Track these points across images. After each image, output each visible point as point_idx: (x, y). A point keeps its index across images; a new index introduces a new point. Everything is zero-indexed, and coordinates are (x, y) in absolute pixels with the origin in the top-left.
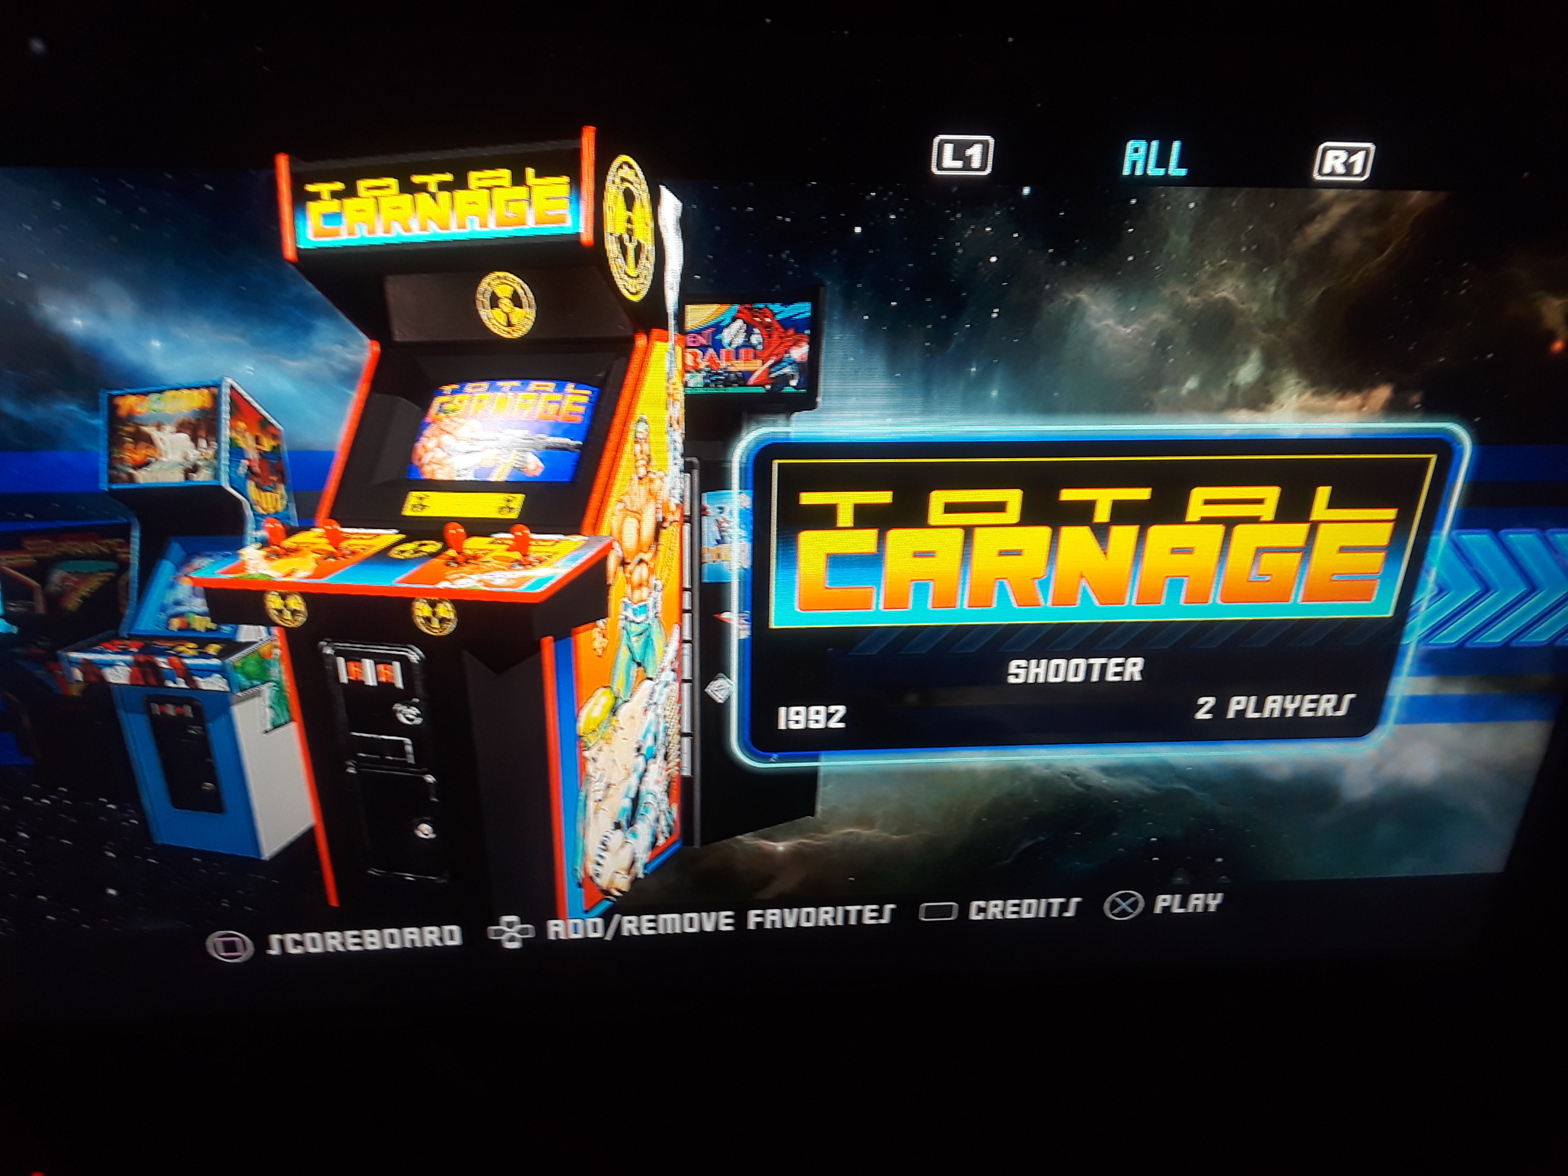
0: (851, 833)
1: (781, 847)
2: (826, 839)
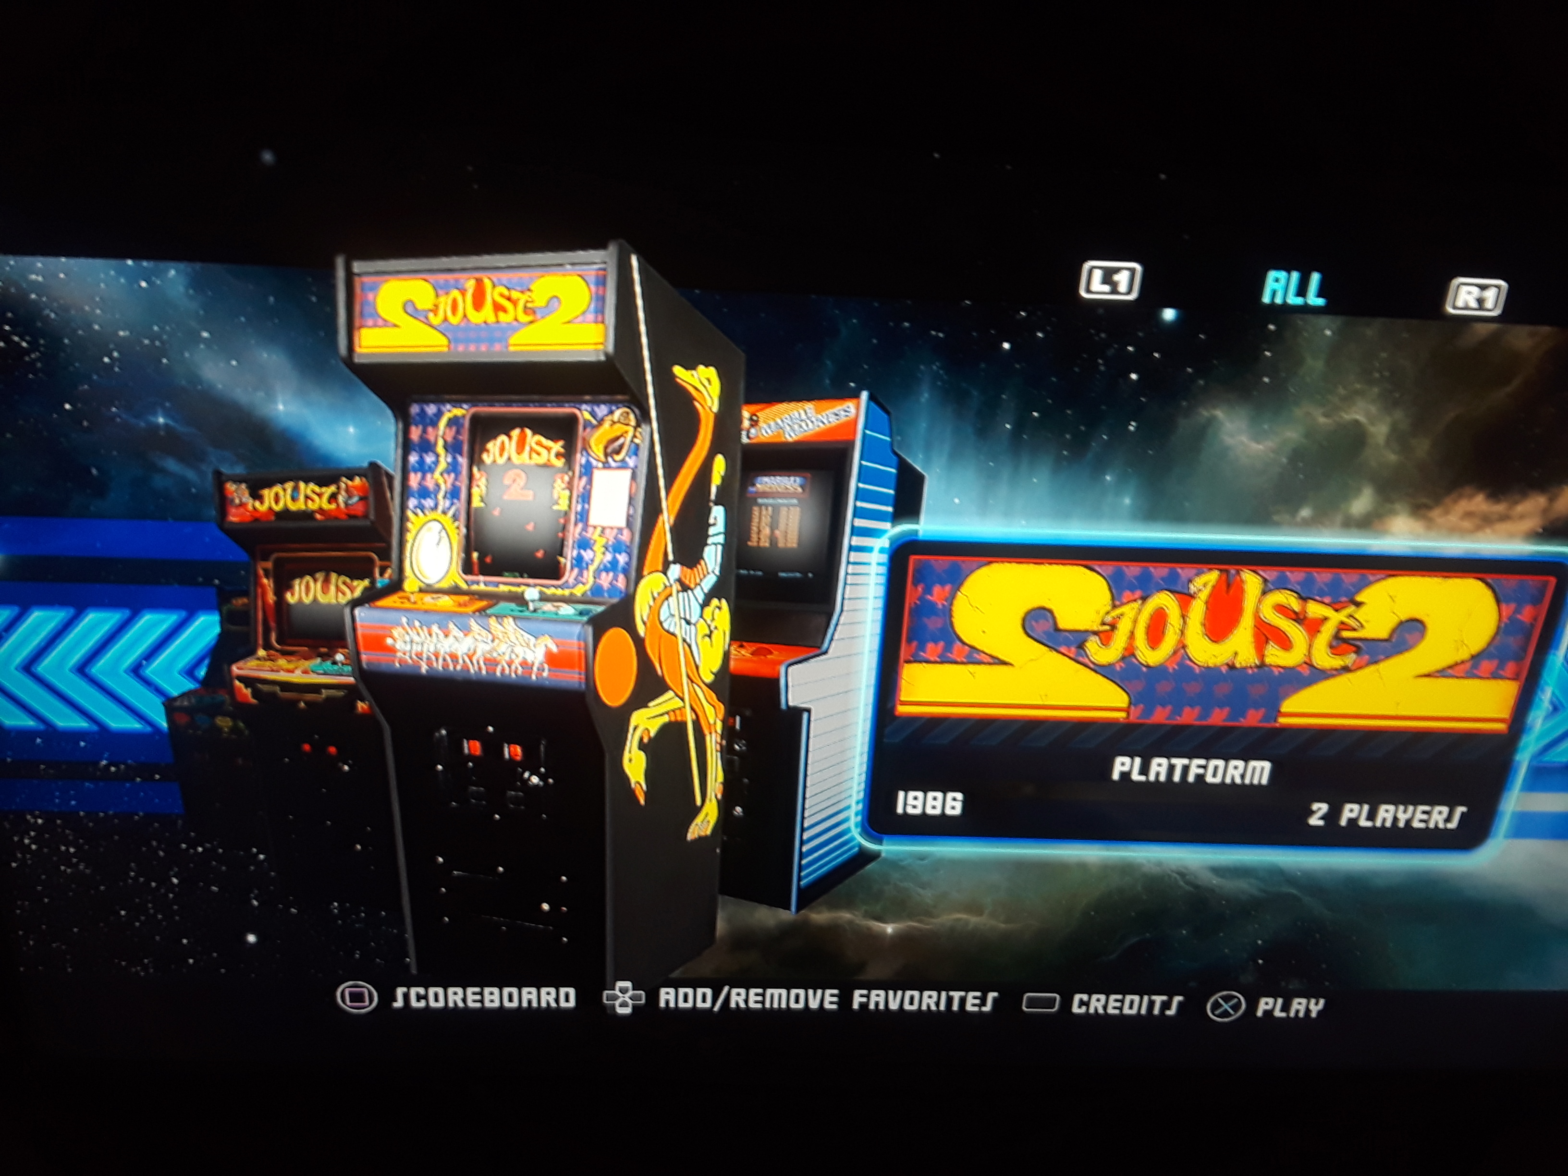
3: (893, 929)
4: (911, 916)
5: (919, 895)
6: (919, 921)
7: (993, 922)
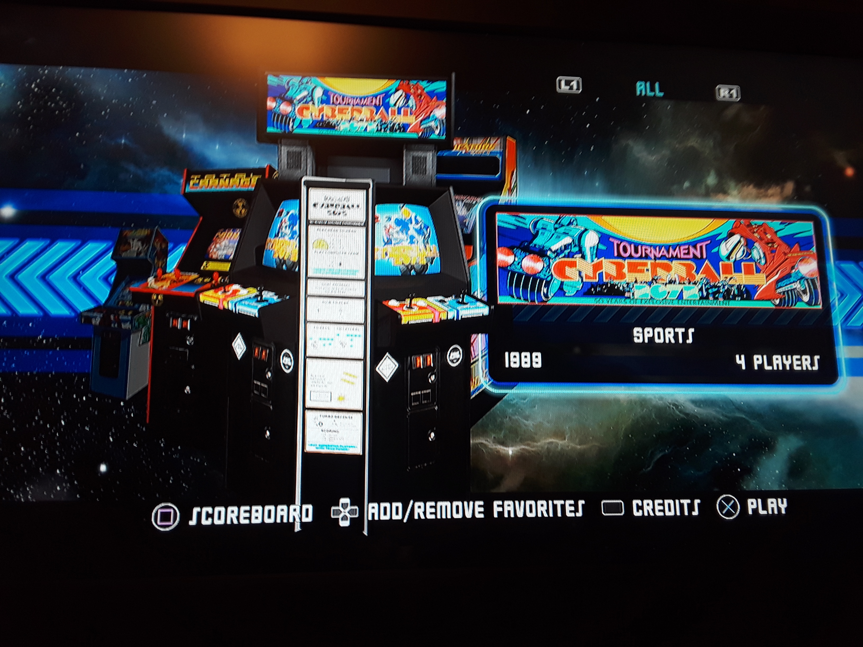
0: (551, 443)
1: (510, 451)
2: (537, 446)
3: (512, 451)
4: (522, 441)
5: (525, 425)
6: (528, 445)
7: (572, 445)
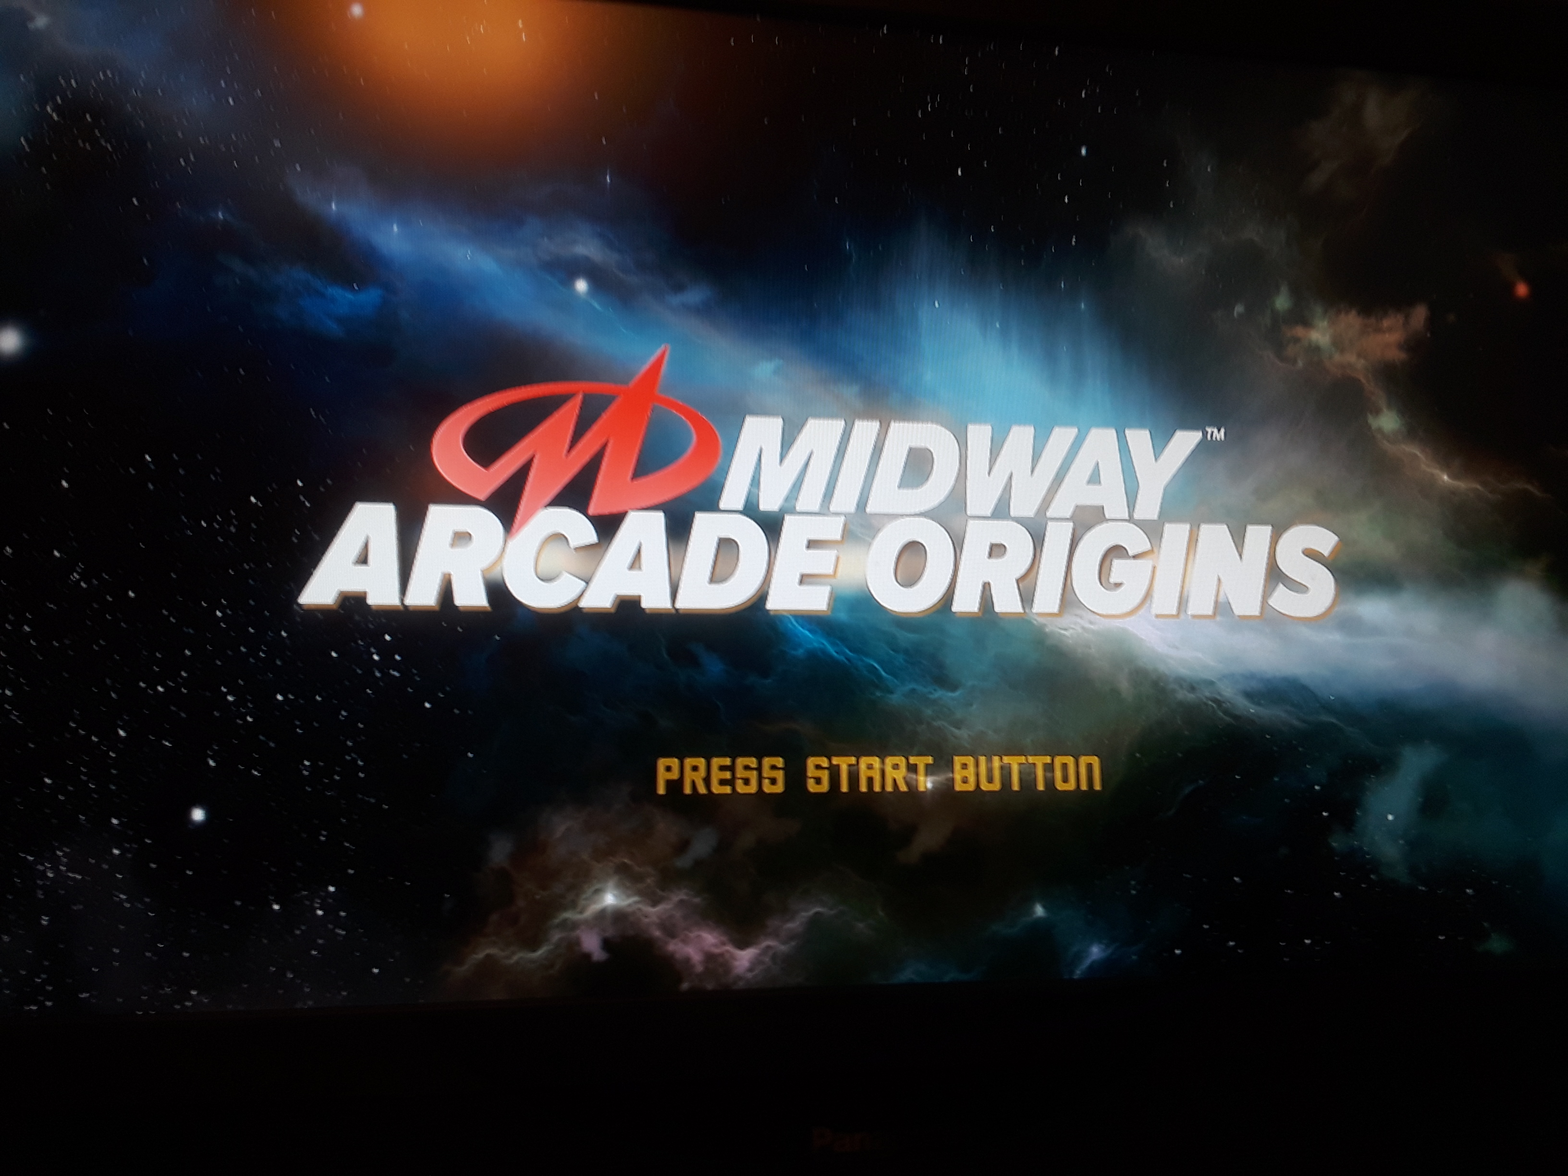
3: (933, 783)
